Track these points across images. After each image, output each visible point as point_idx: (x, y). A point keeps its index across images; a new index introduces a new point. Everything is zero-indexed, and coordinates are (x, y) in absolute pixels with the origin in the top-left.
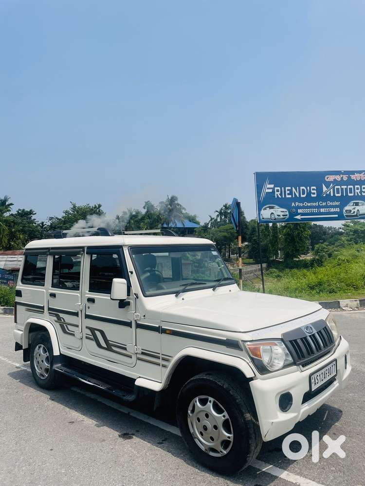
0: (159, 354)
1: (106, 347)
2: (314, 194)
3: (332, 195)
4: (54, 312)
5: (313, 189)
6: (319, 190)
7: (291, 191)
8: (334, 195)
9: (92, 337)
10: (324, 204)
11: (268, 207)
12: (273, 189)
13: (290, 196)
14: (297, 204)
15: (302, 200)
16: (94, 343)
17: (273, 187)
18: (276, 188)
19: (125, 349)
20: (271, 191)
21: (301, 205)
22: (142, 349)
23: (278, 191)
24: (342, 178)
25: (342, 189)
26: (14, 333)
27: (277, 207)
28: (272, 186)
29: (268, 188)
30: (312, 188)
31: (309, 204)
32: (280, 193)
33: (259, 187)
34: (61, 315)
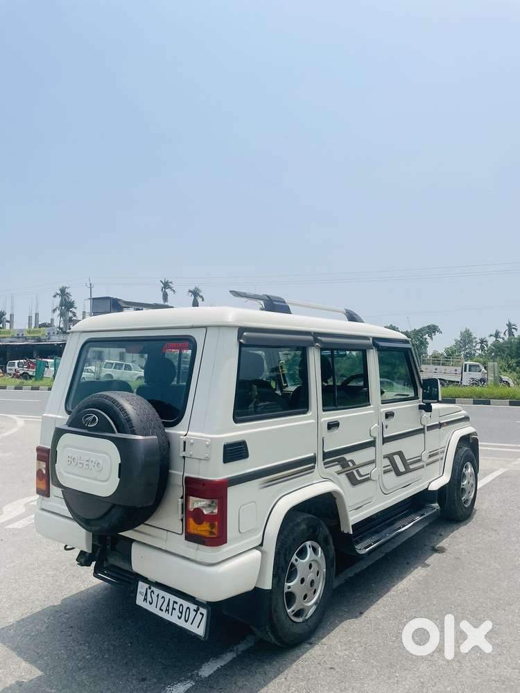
0: (439, 449)
1: (405, 470)
4: (335, 457)
9: (391, 466)
22: (429, 453)
34: (348, 457)
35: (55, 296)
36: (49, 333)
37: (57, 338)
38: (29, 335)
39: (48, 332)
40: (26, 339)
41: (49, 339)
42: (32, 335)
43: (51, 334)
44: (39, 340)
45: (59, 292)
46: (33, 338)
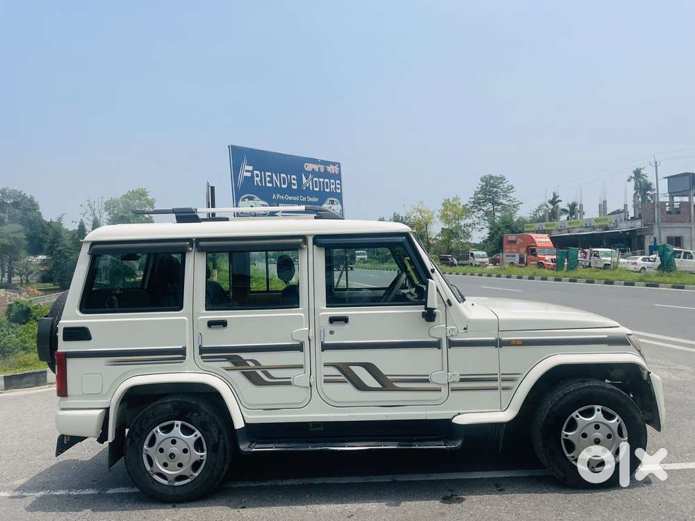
0: (497, 374)
1: (381, 386)
2: (294, 185)
3: (311, 189)
4: (222, 353)
5: (294, 179)
6: (299, 180)
7: (271, 177)
8: (313, 188)
9: (343, 378)
10: (304, 199)
11: (246, 198)
12: (252, 172)
13: (271, 185)
14: (278, 196)
15: (283, 192)
16: (349, 387)
17: (251, 170)
18: (255, 172)
19: (427, 381)
20: (249, 174)
21: (282, 197)
22: (461, 375)
23: (257, 176)
24: (319, 168)
25: (320, 182)
26: (57, 416)
27: (257, 198)
28: (250, 168)
29: (247, 170)
30: (293, 177)
31: (290, 198)
32: (259, 178)
33: (236, 169)
34: (247, 356)
35: (629, 181)
36: (616, 221)
37: (625, 225)
38: (596, 224)
39: (615, 219)
40: (594, 228)
41: (616, 226)
42: (600, 224)
43: (619, 221)
44: (607, 228)
45: (633, 175)
46: (601, 227)
